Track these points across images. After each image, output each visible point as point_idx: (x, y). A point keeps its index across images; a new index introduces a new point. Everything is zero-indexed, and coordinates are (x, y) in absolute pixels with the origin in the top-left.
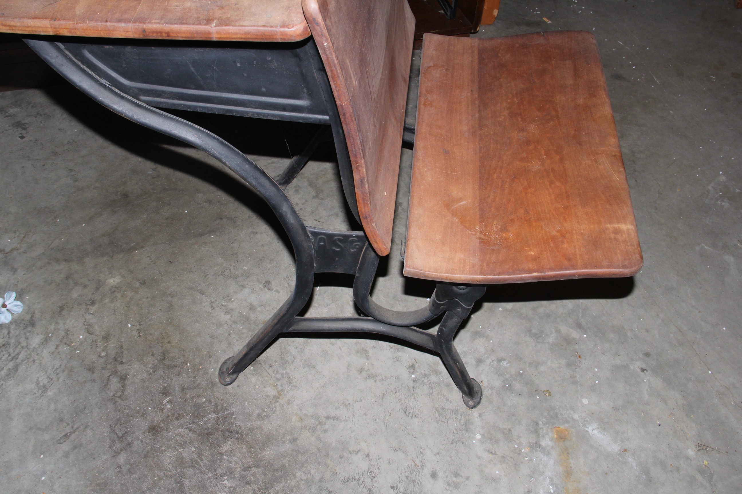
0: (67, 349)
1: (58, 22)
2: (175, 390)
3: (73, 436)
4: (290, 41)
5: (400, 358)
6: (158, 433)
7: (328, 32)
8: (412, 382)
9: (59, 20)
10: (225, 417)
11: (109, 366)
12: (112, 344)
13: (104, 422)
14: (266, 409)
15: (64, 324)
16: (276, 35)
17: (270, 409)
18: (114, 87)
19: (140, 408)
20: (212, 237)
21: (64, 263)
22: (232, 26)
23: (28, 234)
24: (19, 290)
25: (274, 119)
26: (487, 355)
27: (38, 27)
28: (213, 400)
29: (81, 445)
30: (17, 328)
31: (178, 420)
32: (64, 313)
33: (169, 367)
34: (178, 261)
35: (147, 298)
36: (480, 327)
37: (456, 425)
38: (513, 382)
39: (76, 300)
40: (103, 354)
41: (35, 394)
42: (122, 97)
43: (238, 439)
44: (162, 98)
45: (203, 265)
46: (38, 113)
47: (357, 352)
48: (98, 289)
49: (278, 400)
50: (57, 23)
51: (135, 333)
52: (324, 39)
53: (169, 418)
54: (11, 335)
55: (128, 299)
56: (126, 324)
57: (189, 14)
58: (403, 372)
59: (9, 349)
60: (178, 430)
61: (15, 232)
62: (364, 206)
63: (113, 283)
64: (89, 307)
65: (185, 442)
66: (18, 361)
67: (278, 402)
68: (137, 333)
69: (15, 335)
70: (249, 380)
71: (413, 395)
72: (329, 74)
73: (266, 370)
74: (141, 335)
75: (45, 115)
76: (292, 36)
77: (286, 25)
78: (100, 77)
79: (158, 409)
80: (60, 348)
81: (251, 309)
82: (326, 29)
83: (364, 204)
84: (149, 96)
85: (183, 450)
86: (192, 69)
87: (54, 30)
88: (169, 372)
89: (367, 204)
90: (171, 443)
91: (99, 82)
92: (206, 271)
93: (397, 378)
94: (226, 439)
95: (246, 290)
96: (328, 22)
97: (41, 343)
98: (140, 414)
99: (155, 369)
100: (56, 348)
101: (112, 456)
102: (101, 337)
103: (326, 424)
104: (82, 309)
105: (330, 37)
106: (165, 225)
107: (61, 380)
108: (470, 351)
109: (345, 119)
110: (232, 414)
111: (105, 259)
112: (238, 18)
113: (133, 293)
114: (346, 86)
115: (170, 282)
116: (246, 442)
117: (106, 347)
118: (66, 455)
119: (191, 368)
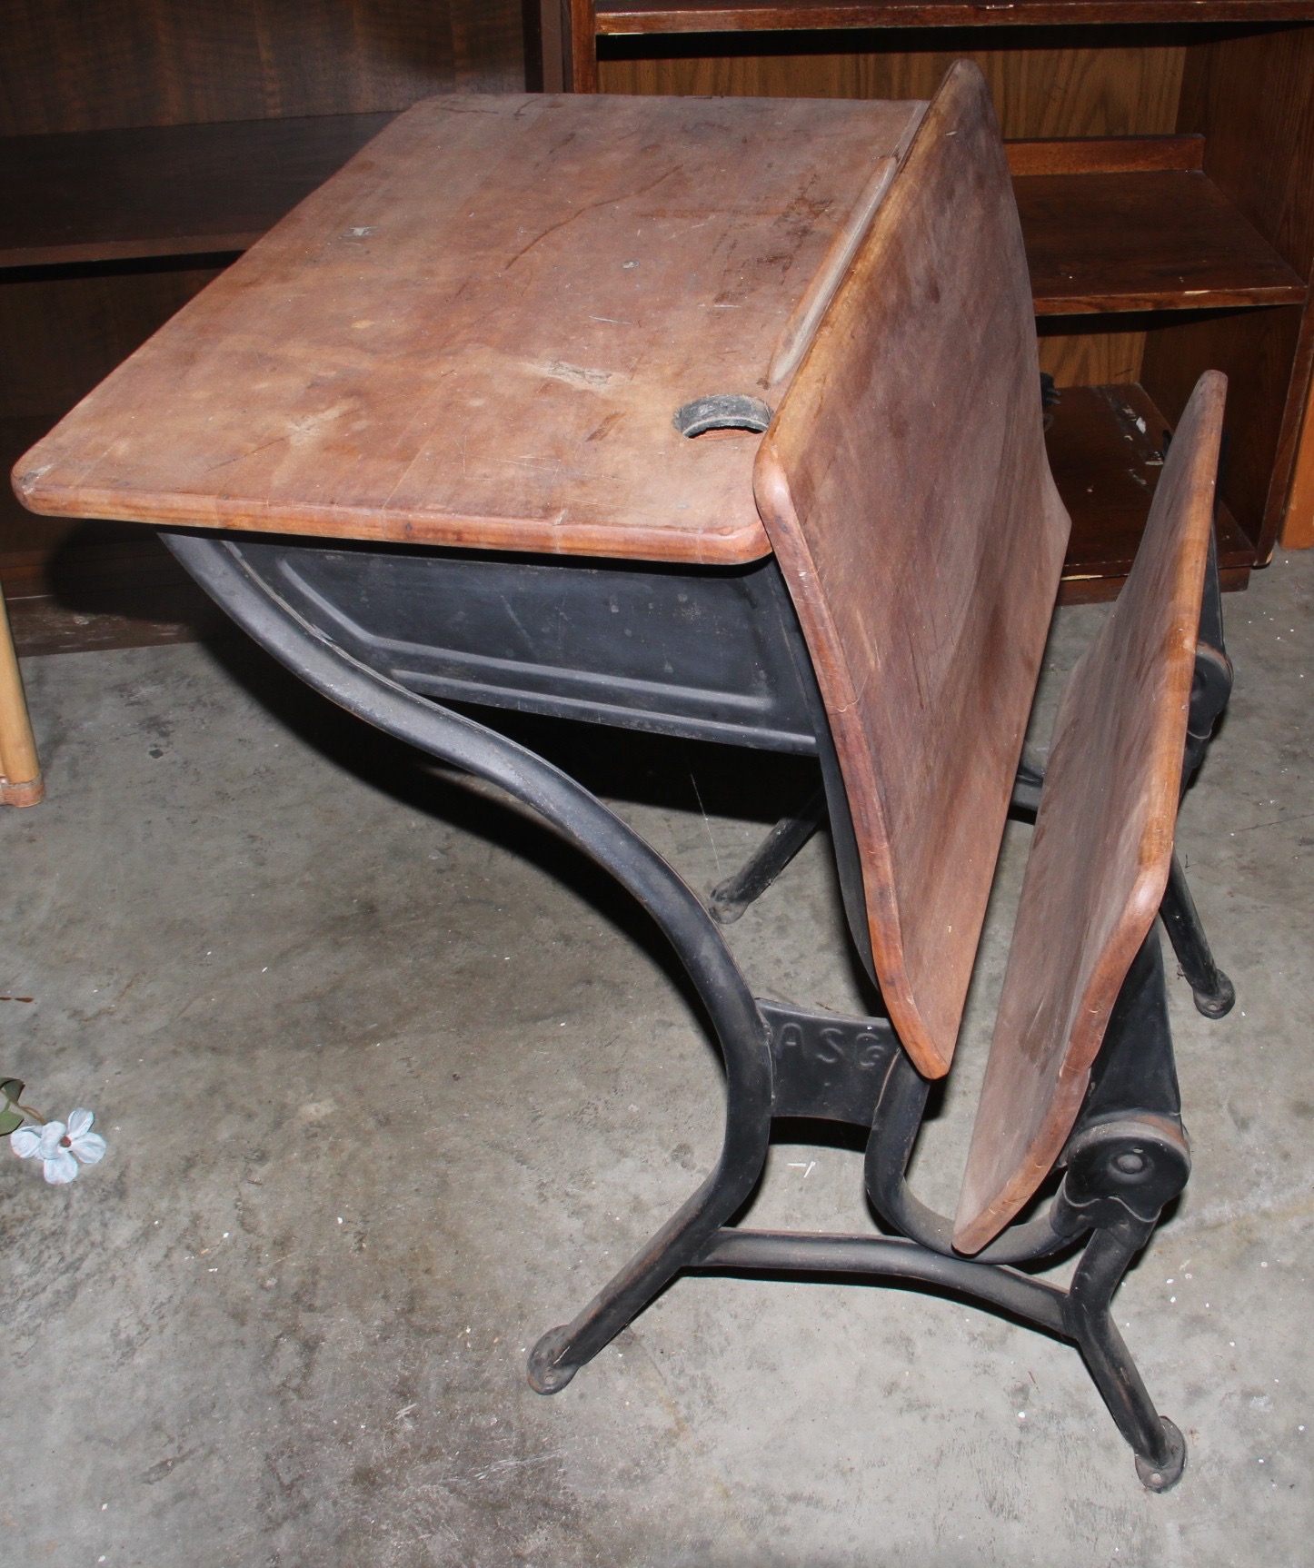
0: (190, 1259)
1: (234, 502)
2: (428, 1388)
3: (179, 1470)
4: (723, 563)
5: (992, 1366)
6: (375, 1489)
7: (809, 547)
8: (1016, 1431)
9: (234, 497)
10: (540, 1470)
11: (281, 1314)
12: (294, 1262)
13: (254, 1446)
14: (644, 1459)
15: (192, 1200)
16: (692, 548)
17: (652, 1461)
18: (337, 645)
19: (341, 1422)
20: (562, 1025)
21: (210, 1056)
22: (599, 524)
23: (138, 980)
24: (102, 1109)
25: (689, 737)
26: (1216, 1379)
27: (192, 511)
28: (516, 1423)
29: (194, 1493)
30: (86, 1196)
31: (427, 1462)
32: (194, 1173)
33: (420, 1331)
34: (472, 1076)
35: (390, 1158)
36: (1207, 1305)
37: (1117, 1549)
38: (1278, 1453)
39: (225, 1147)
40: (270, 1282)
41: (108, 1357)
42: (354, 670)
43: (565, 1526)
44: (439, 675)
45: (533, 1092)
46: (199, 700)
47: (888, 1341)
48: (278, 1124)
49: (674, 1440)
50: (230, 503)
51: (350, 1239)
52: (800, 562)
53: (405, 1455)
54: (71, 1212)
55: (345, 1156)
56: (333, 1217)
57: (509, 495)
58: (997, 1402)
59: (63, 1245)
60: (424, 1486)
61: (110, 972)
62: (889, 954)
63: (315, 1114)
64: (251, 1166)
65: (437, 1518)
66: (80, 1275)
67: (674, 1445)
68: (356, 1240)
69: (81, 1213)
70: (610, 1384)
71: (1016, 1462)
72: (810, 640)
73: (655, 1365)
74: (364, 1245)
75: (212, 705)
76: (728, 552)
77: (717, 527)
78: (310, 622)
79: (382, 1430)
80: (175, 1257)
81: (634, 1209)
82: (805, 541)
83: (887, 948)
84: (412, 670)
85: (430, 1538)
86: (512, 614)
87: (224, 518)
88: (419, 1344)
89: (895, 948)
90: (404, 1516)
91: (308, 632)
92: (538, 1108)
93: (980, 1415)
94: (536, 1523)
95: (629, 1164)
96: (811, 524)
97: (134, 1240)
98: (340, 1436)
99: (387, 1332)
100: (166, 1256)
101: (262, 1530)
102: (271, 1240)
103: (788, 1513)
104: (237, 1171)
105: (813, 559)
106: (453, 985)
107: (168, 1332)
108: (1175, 1365)
109: (844, 744)
110: (560, 1463)
111: (303, 1054)
112: (613, 507)
113: (357, 1144)
114: (849, 671)
115: (449, 1126)
116: (584, 1537)
117: (279, 1266)
118: (159, 1512)
119: (472, 1340)
